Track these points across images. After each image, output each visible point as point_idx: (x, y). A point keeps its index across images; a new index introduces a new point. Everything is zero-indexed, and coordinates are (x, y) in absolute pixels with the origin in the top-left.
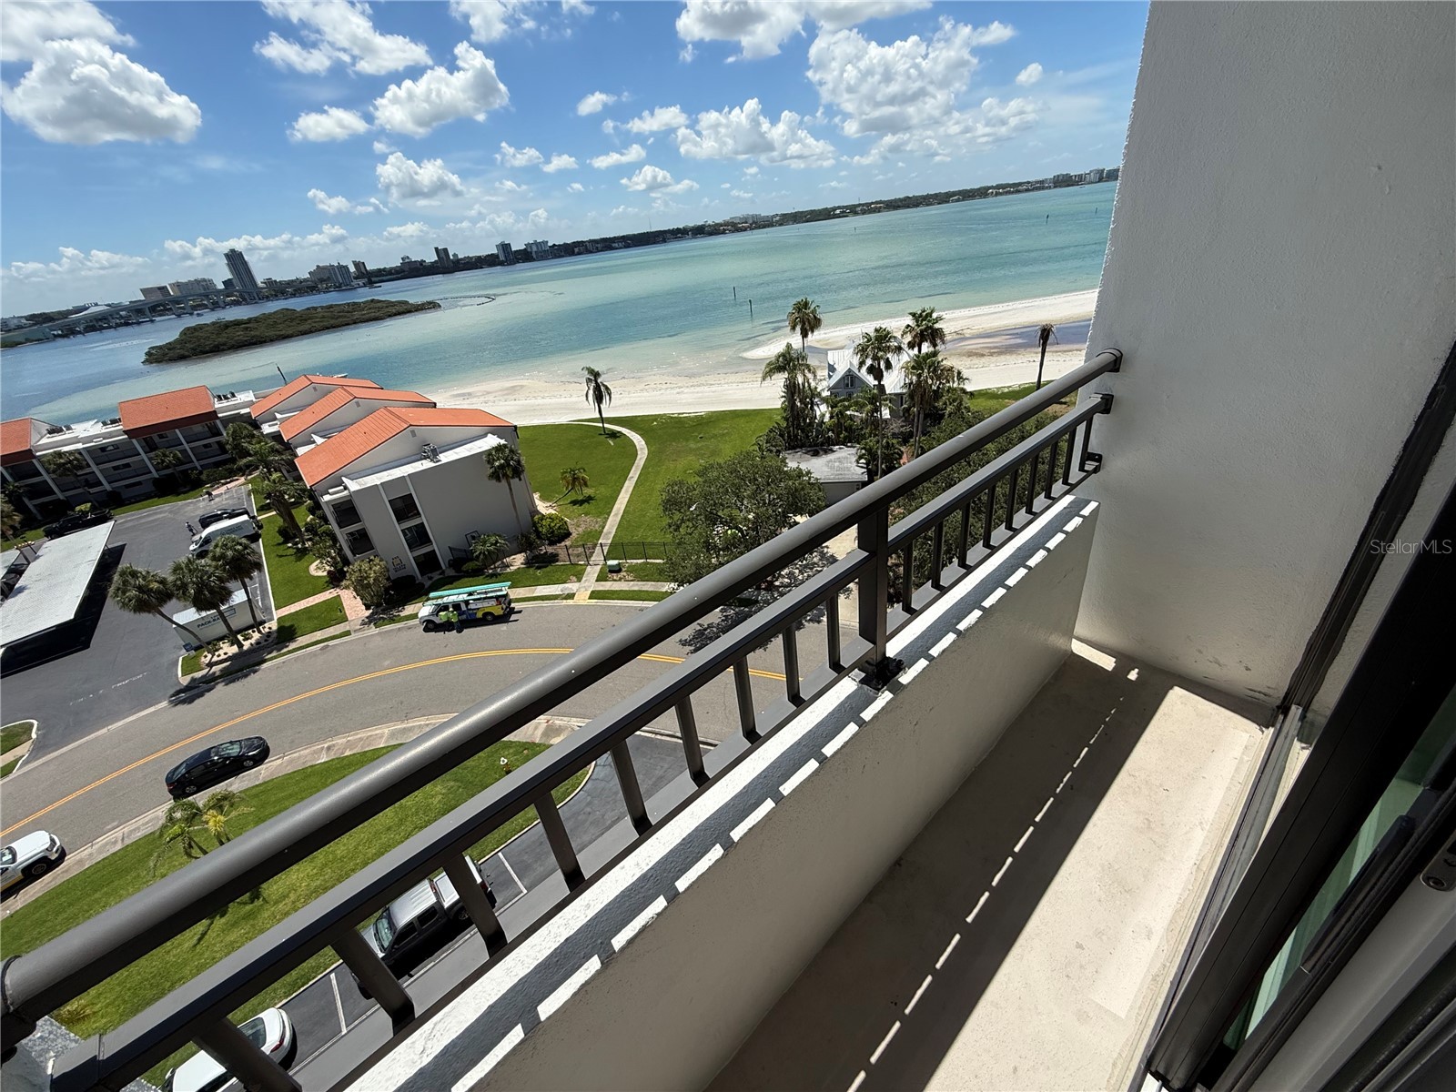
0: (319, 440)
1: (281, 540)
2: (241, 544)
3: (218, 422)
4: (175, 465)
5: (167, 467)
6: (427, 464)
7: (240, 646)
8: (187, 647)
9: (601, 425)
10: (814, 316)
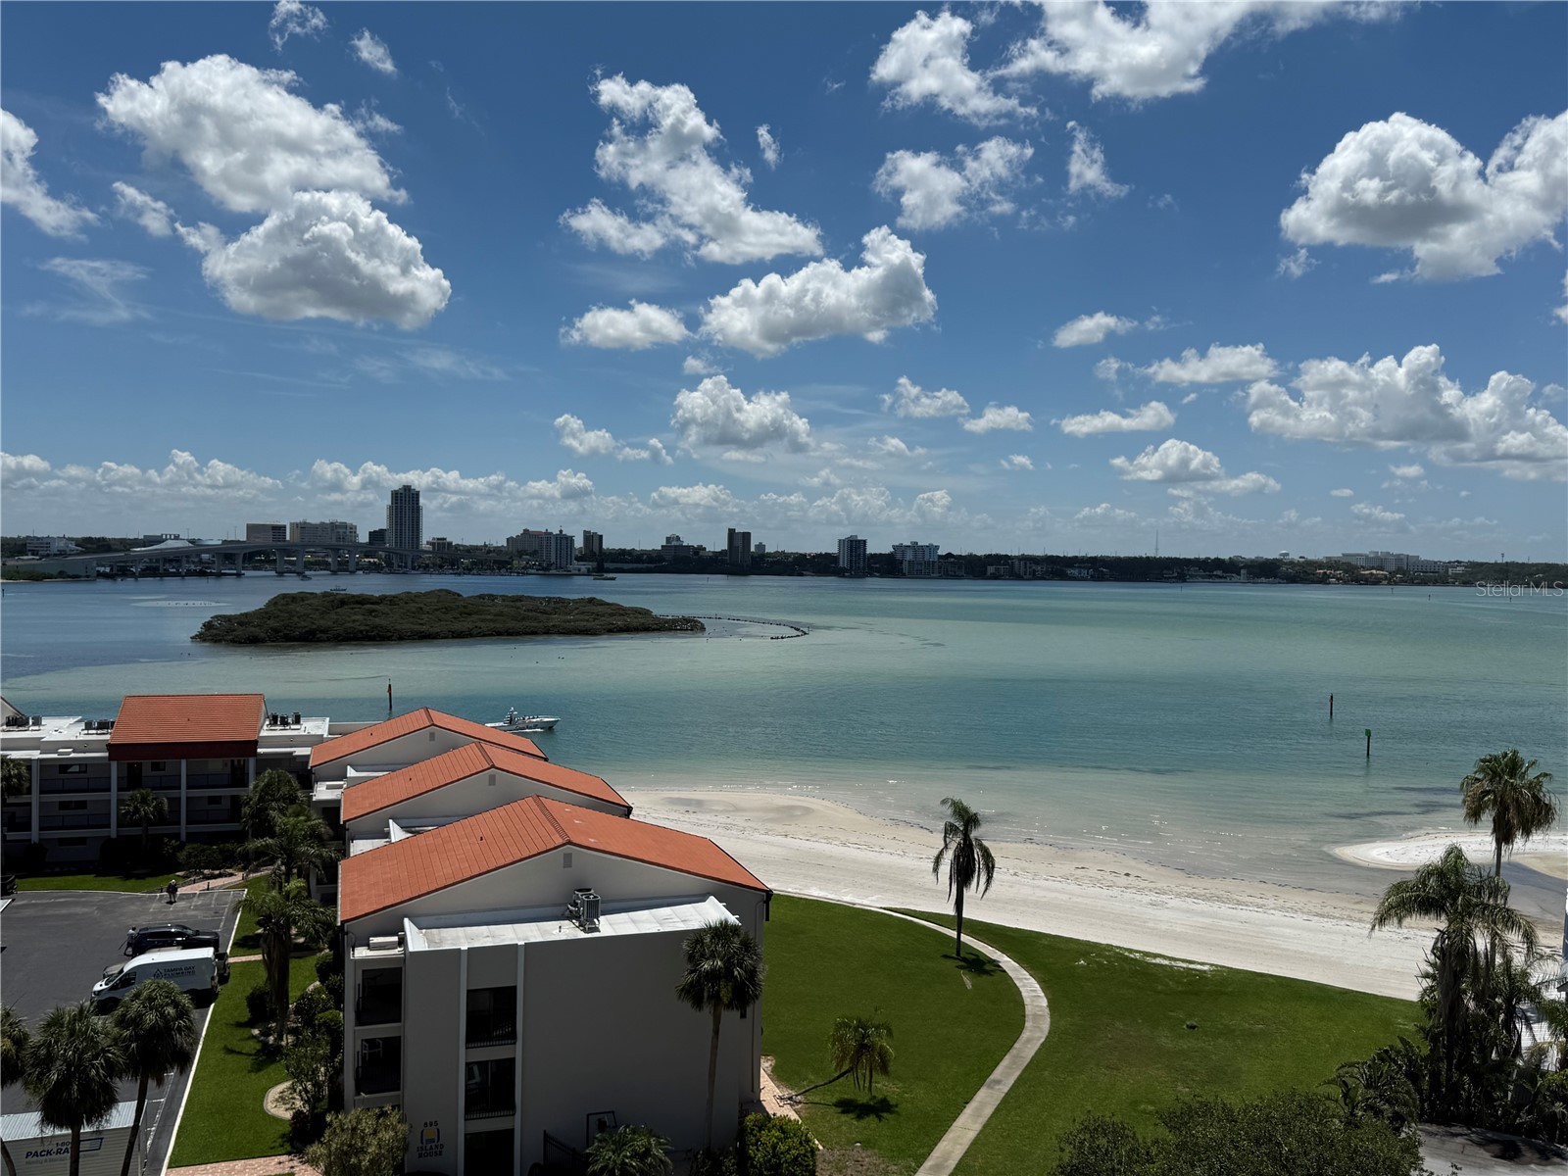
0: (397, 833)
1: (245, 1015)
2: (176, 1004)
3: (252, 762)
4: (150, 823)
5: (137, 823)
9: (954, 934)
10: (1535, 796)
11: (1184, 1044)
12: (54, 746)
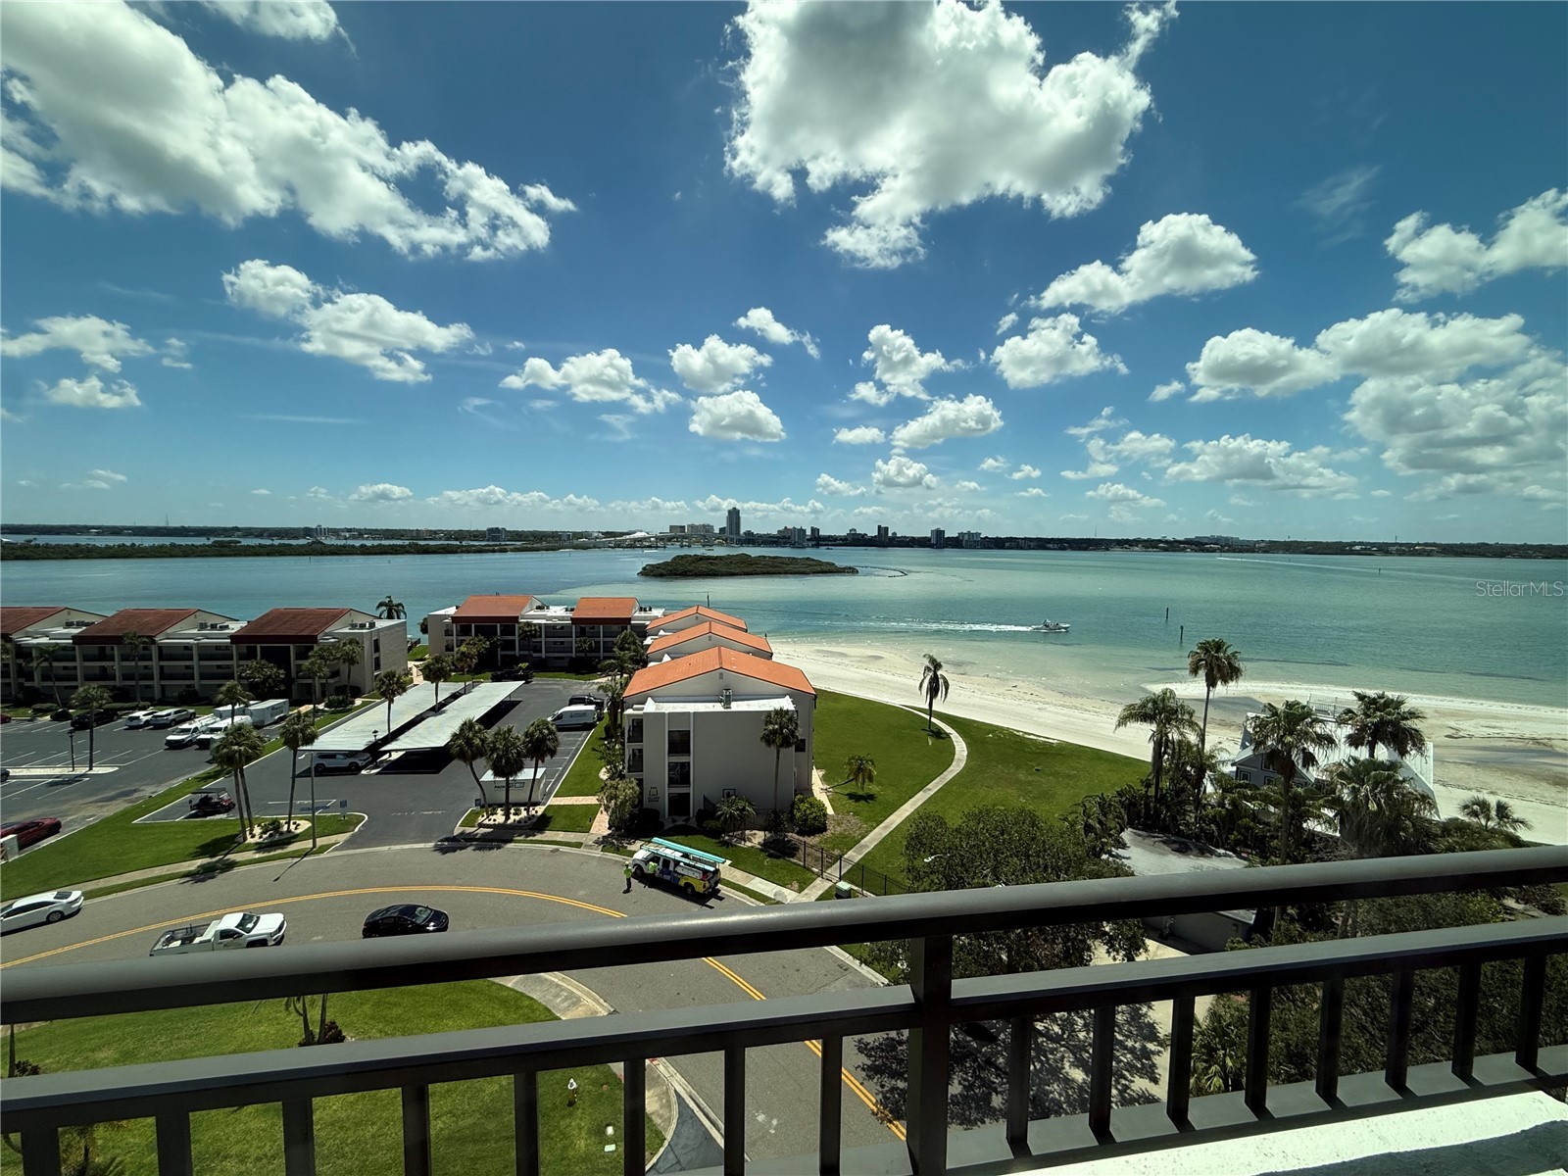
0: (667, 658)
1: (604, 736)
2: (548, 729)
4: (588, 651)
5: (582, 651)
6: (718, 707)
7: (508, 818)
8: (478, 802)
11: (1030, 778)
12: (550, 618)
